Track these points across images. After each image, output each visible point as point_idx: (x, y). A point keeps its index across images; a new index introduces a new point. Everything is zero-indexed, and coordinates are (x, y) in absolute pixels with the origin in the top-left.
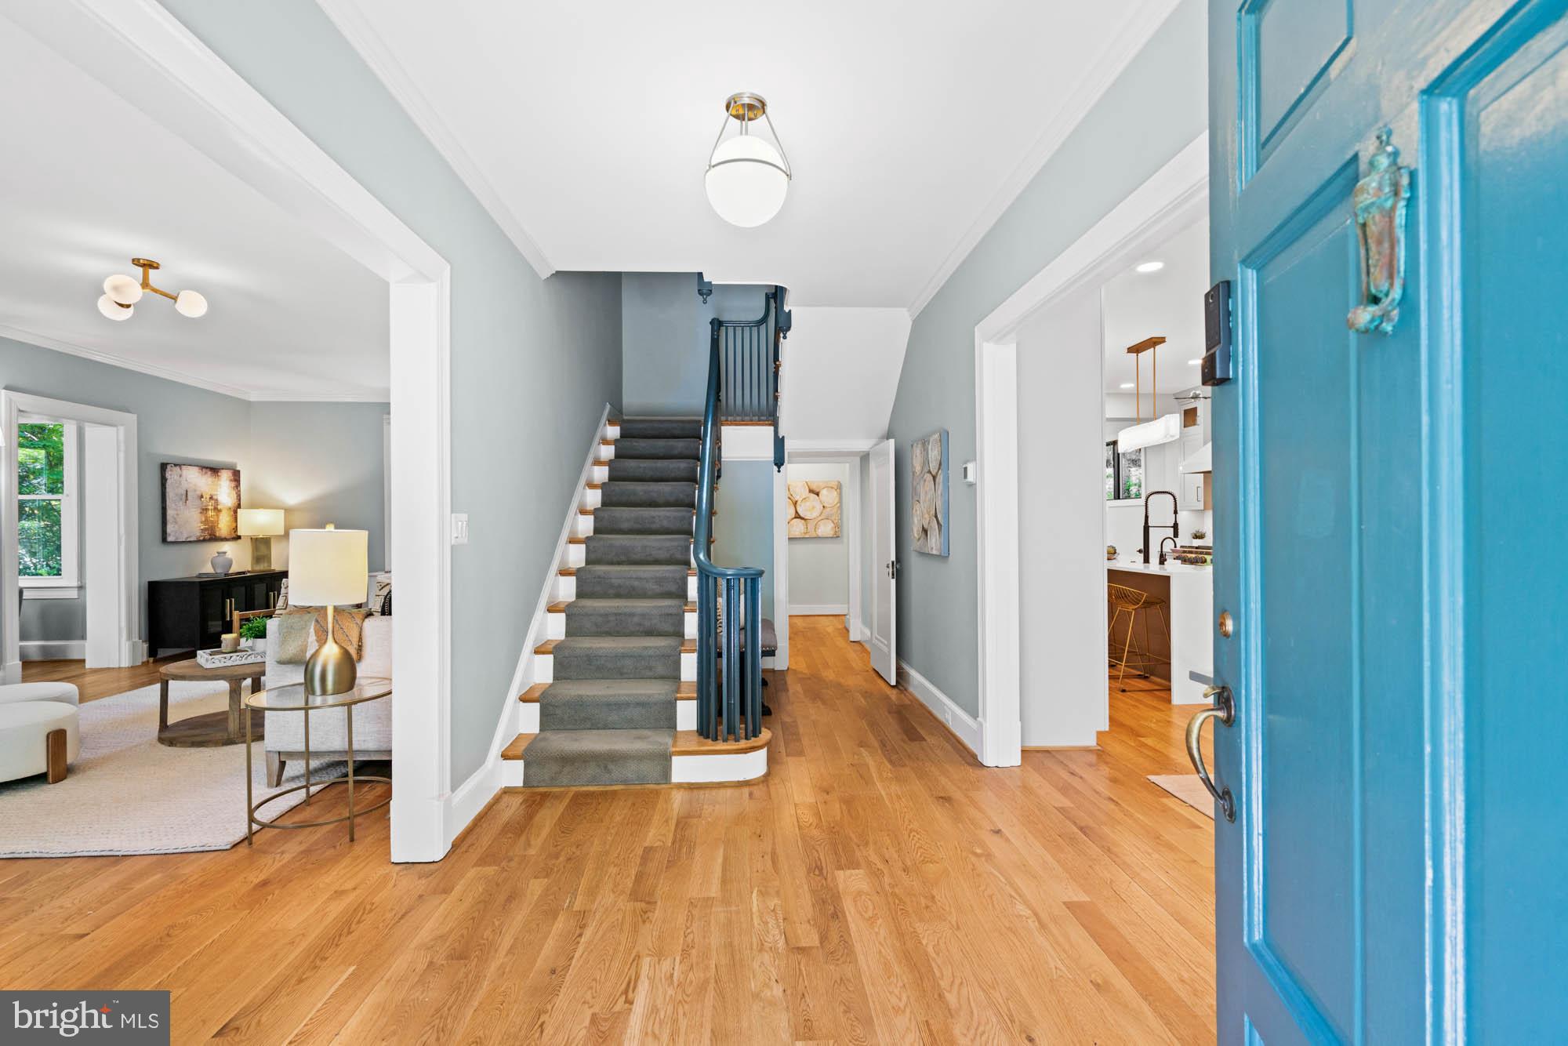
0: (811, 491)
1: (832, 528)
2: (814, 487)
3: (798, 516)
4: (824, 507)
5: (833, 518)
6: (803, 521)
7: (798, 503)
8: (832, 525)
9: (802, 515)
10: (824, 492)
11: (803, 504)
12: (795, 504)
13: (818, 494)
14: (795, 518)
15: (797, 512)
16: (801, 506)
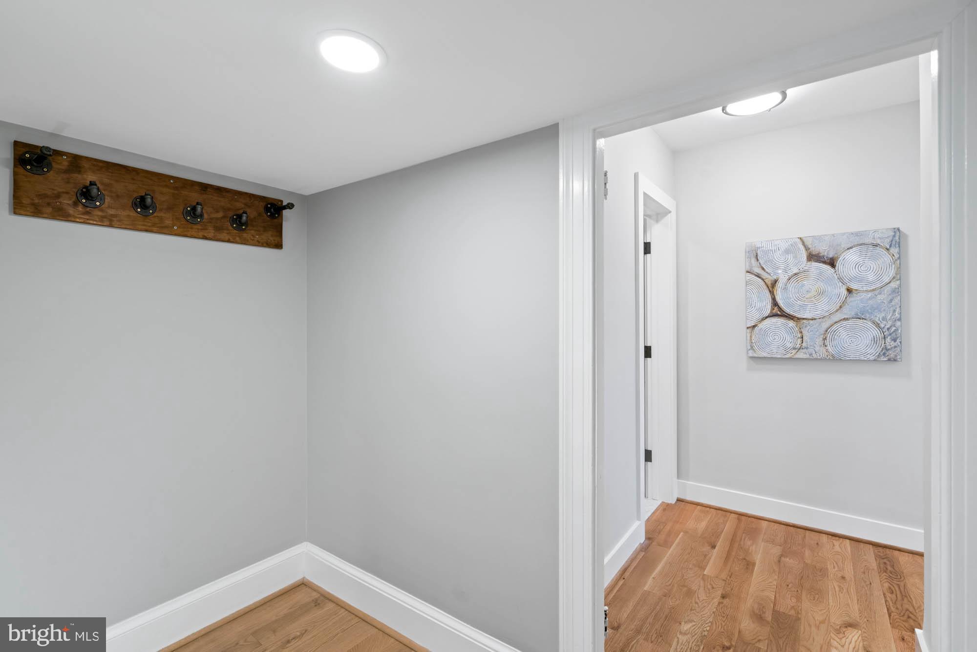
0: (813, 257)
1: (875, 340)
2: (823, 249)
3: (778, 312)
4: (849, 291)
5: (878, 317)
6: (791, 323)
7: (780, 285)
8: (876, 332)
9: (788, 310)
10: (849, 261)
11: (791, 286)
12: (772, 286)
13: (832, 263)
14: (773, 315)
15: (775, 303)
16: (785, 289)
